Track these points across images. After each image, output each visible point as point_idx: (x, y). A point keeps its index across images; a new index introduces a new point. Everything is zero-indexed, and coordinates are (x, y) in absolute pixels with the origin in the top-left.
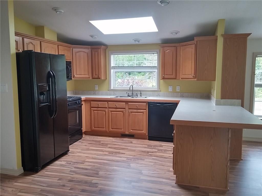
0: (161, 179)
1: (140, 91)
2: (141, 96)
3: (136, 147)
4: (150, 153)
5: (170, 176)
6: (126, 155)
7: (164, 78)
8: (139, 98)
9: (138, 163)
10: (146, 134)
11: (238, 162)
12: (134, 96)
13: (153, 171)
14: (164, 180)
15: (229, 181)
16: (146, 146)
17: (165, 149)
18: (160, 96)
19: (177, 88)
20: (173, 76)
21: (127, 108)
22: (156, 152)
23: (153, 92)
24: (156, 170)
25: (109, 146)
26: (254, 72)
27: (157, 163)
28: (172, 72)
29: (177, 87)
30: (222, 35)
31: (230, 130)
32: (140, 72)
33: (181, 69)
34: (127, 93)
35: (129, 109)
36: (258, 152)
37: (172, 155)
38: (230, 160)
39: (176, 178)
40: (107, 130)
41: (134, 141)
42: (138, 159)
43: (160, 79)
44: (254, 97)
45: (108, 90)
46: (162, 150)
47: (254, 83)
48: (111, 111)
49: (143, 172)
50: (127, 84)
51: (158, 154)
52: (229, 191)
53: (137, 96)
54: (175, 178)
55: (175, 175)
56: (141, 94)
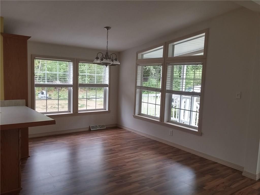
15: (22, 179)
26: (34, 73)
31: (20, 130)
38: (21, 159)
44: (35, 96)
47: (34, 83)
52: (22, 189)
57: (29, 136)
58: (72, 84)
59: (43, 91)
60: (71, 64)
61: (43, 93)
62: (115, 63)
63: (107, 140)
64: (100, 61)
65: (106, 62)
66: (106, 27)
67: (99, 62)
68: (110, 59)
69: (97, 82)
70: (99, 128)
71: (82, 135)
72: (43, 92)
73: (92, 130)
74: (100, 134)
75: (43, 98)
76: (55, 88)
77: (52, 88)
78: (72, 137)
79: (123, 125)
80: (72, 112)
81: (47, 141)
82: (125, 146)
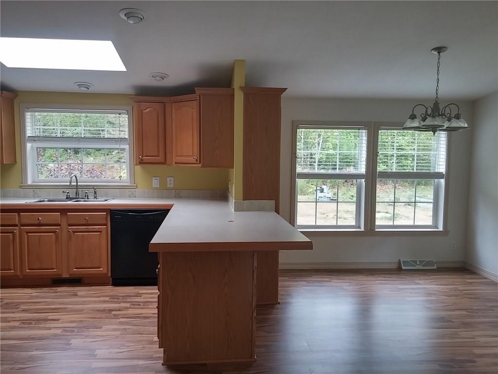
0: (135, 360)
1: (93, 187)
2: (95, 197)
3: (84, 303)
4: (114, 313)
5: (152, 352)
6: (63, 323)
7: (141, 162)
8: (92, 202)
9: (87, 337)
10: (107, 274)
11: (273, 308)
12: (82, 198)
13: (119, 348)
14: (141, 362)
15: (257, 343)
16: (107, 299)
17: (145, 300)
18: (135, 197)
19: (168, 180)
20: (160, 159)
21: (64, 224)
22: (127, 308)
23: (121, 189)
24: (126, 345)
25: (23, 307)
26: (295, 154)
27: (128, 330)
28: (158, 151)
29: (168, 178)
30: (241, 88)
31: (256, 254)
32: (99, 150)
33: (174, 145)
34: (63, 192)
35: (69, 226)
36: (304, 288)
37: (156, 311)
38: (257, 306)
39: (164, 354)
40: (19, 274)
41: (82, 291)
42: (87, 328)
43: (135, 164)
44: (296, 194)
45: (20, 187)
46: (138, 303)
47: (296, 171)
48: (27, 233)
49: (98, 352)
50: (67, 174)
51: (131, 311)
52: (256, 361)
53: (88, 198)
54: (162, 355)
55: (163, 349)
56: (95, 193)
57: (279, 266)
58: (365, 173)
59: (323, 187)
60: (364, 134)
61: (322, 191)
62: (455, 124)
63: (435, 294)
64: (420, 123)
65: (432, 124)
66: (435, 49)
67: (416, 124)
68: (444, 117)
69: (419, 168)
70: (420, 267)
71: (381, 277)
72: (323, 189)
73: (403, 268)
74: (420, 280)
75: (323, 199)
76: (346, 181)
77: (340, 180)
78: (362, 278)
79: (480, 267)
80: (362, 229)
81: (314, 278)
82: (478, 314)
